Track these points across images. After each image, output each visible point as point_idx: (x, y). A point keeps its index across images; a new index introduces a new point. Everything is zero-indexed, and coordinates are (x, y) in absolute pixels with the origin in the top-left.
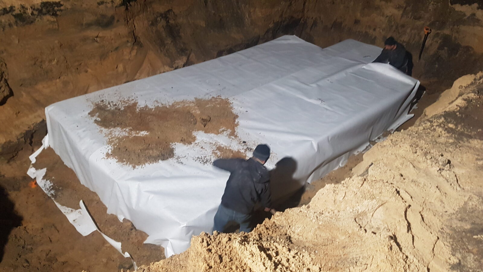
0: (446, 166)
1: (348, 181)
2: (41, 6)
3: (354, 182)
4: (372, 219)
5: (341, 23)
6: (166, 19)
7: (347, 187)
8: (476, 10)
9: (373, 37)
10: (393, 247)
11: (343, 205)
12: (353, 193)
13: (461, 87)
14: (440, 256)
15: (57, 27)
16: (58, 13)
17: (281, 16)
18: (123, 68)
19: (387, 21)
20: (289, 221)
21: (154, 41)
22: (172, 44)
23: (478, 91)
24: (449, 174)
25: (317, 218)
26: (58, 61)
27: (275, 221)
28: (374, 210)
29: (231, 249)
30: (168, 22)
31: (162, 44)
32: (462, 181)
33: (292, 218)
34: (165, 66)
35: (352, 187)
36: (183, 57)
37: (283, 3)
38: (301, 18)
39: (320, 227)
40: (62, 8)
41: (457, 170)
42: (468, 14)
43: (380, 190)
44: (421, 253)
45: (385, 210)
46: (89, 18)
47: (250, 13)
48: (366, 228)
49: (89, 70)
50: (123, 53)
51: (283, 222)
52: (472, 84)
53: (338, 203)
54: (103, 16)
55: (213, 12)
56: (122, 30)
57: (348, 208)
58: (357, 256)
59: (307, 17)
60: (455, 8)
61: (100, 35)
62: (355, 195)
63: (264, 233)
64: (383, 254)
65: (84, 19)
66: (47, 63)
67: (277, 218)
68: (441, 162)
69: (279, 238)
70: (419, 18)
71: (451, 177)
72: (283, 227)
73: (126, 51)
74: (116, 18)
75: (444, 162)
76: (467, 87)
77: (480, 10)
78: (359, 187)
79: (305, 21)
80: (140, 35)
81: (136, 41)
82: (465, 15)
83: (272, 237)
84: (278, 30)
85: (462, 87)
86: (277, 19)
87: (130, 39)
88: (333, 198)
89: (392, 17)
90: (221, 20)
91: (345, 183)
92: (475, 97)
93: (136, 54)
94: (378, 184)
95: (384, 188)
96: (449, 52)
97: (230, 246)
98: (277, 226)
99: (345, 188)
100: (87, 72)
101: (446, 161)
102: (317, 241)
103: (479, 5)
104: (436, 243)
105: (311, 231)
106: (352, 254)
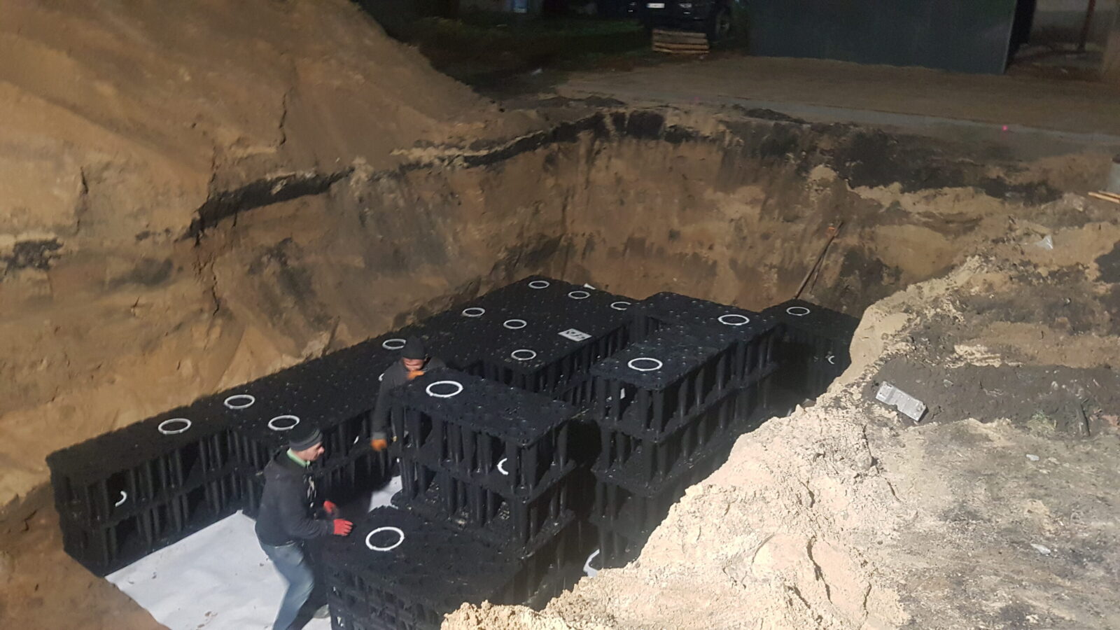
0: (871, 469)
1: (702, 505)
2: (14, 251)
3: (713, 507)
4: (754, 568)
5: (642, 241)
6: (281, 259)
7: (701, 518)
8: (900, 195)
9: (710, 262)
10: (794, 602)
11: (699, 553)
12: (714, 526)
13: (885, 336)
14: (878, 614)
15: (48, 291)
16: (51, 262)
17: (520, 235)
18: (193, 367)
19: (732, 229)
20: (606, 589)
21: (258, 305)
22: (297, 307)
23: (912, 338)
24: (876, 481)
25: (657, 577)
26: (49, 365)
27: (582, 593)
28: (754, 551)
29: (518, 626)
30: (285, 264)
31: (272, 310)
32: (902, 491)
33: (612, 584)
34: (284, 356)
35: (709, 516)
36: (321, 333)
37: (521, 210)
38: (561, 237)
39: (665, 591)
40: (60, 251)
41: (890, 476)
42: (886, 204)
43: (760, 515)
44: (844, 612)
45: (773, 548)
46: (118, 267)
47: (455, 235)
48: (744, 582)
49: (118, 378)
50: (192, 336)
51: (596, 593)
52: (904, 329)
53: (690, 550)
54: (149, 261)
55: (380, 237)
56: (188, 288)
57: (709, 554)
58: (736, 623)
59: (572, 234)
60: (860, 194)
61: (142, 301)
62: (717, 530)
63: (566, 610)
64: (778, 612)
65: (108, 271)
66: (25, 371)
67: (584, 589)
68: (861, 462)
69: (595, 617)
70: (793, 219)
71: (880, 486)
72: (597, 601)
73: (198, 332)
74: (176, 266)
75: (866, 461)
76: (896, 335)
77: (906, 194)
78: (723, 515)
79: (569, 241)
80: (226, 294)
81: (219, 308)
82: (880, 206)
83: (582, 616)
84: (516, 263)
85: (887, 335)
86: (513, 242)
87: (207, 306)
88: (680, 540)
89: (743, 220)
90: (396, 252)
91: (697, 511)
92: (908, 348)
93: (220, 337)
94: (754, 506)
95: (766, 511)
96: (864, 278)
97: (516, 623)
98: (587, 601)
99: (698, 519)
100: (112, 382)
101: (868, 459)
102: (662, 616)
103: (903, 185)
104: (868, 595)
105: (648, 601)
106: (726, 621)
